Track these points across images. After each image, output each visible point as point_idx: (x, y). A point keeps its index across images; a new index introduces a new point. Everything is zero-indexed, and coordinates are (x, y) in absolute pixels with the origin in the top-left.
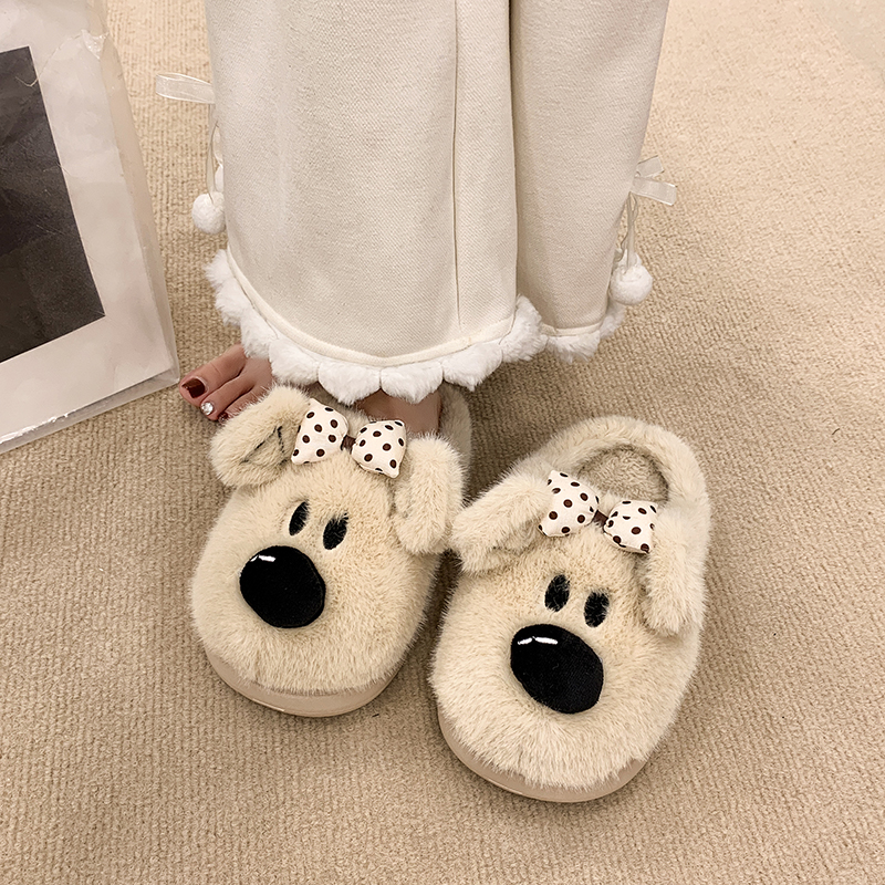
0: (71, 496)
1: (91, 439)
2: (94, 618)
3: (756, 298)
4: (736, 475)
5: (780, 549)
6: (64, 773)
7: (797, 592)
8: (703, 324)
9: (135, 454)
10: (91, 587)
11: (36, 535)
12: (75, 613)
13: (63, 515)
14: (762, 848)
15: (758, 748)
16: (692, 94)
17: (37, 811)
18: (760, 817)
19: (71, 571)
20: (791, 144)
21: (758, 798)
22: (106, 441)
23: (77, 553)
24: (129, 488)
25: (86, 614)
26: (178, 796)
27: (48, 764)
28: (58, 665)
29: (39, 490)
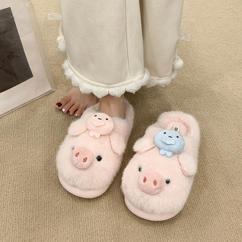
0: (44, 132)
1: (48, 117)
2: (52, 163)
3: (222, 73)
4: (220, 121)
5: (233, 140)
6: (47, 204)
7: (238, 151)
8: (208, 80)
9: (60, 121)
10: (51, 155)
11: (35, 142)
12: (47, 162)
13: (42, 137)
14: (232, 219)
15: (229, 193)
16: (201, 19)
17: (41, 214)
18: (231, 211)
19: (45, 152)
20: (229, 31)
21: (230, 206)
22: (52, 117)
23: (46, 147)
24: (59, 129)
25: (50, 163)
26: (77, 209)
27: (43, 202)
28: (44, 176)
29: (35, 131)
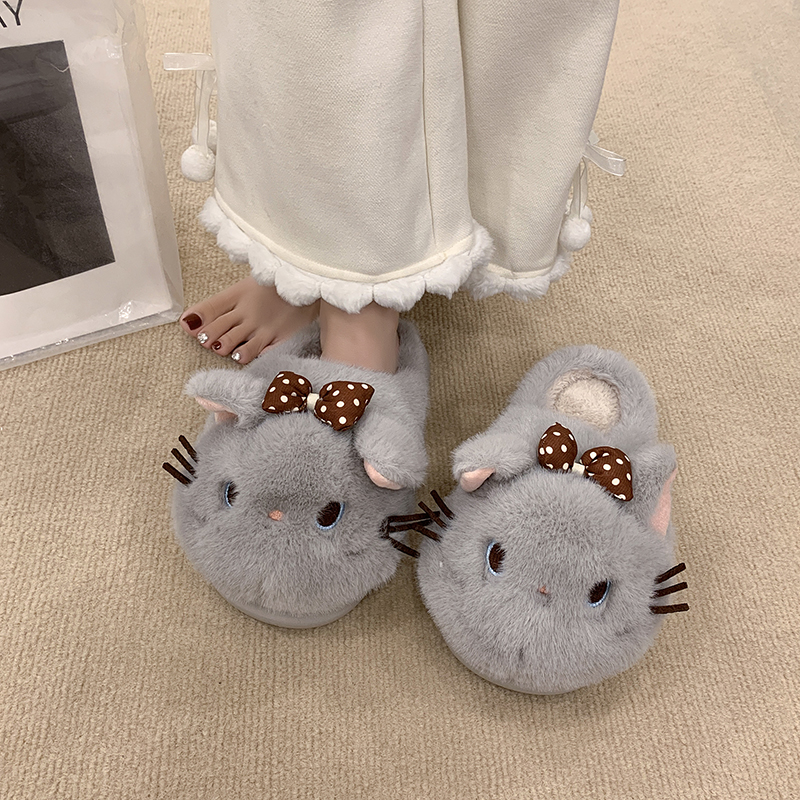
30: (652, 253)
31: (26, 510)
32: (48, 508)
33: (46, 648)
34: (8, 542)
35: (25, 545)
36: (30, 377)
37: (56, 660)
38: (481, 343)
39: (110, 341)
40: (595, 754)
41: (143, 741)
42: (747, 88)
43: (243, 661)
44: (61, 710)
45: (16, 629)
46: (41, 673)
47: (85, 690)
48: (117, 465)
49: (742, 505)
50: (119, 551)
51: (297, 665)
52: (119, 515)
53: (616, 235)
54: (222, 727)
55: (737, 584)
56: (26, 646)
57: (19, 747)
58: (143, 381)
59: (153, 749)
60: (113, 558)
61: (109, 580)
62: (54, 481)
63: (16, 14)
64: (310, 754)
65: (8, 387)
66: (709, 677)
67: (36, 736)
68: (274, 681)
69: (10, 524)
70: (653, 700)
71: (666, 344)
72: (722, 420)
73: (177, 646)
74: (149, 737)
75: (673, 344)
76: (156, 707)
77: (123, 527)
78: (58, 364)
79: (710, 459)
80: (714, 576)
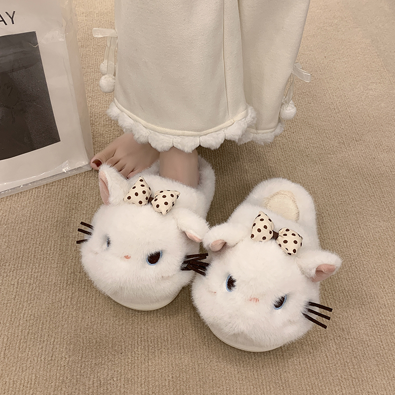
30: (326, 131)
31: (19, 268)
32: (31, 267)
33: (32, 338)
34: (11, 284)
35: (19, 286)
36: (18, 200)
37: (38, 344)
38: (244, 178)
39: (58, 181)
40: (310, 384)
41: (84, 384)
42: (369, 48)
43: (132, 342)
44: (42, 369)
45: (17, 329)
46: (31, 351)
47: (53, 359)
48: (65, 244)
49: (376, 257)
50: (67, 288)
51: (159, 343)
52: (67, 269)
53: (308, 123)
54: (123, 376)
55: (375, 296)
56: (23, 337)
57: (21, 389)
58: (76, 201)
59: (89, 388)
60: (64, 291)
61: (63, 303)
62: (33, 252)
63: (12, 19)
64: (168, 388)
65: (8, 205)
66: (365, 344)
67: (30, 383)
68: (148, 352)
69: (11, 275)
70: (337, 356)
71: (335, 177)
72: (365, 214)
73: (99, 335)
74: (87, 382)
75: (339, 177)
76: (90, 366)
77: (69, 275)
78: (32, 193)
79: (360, 234)
80: (364, 293)
